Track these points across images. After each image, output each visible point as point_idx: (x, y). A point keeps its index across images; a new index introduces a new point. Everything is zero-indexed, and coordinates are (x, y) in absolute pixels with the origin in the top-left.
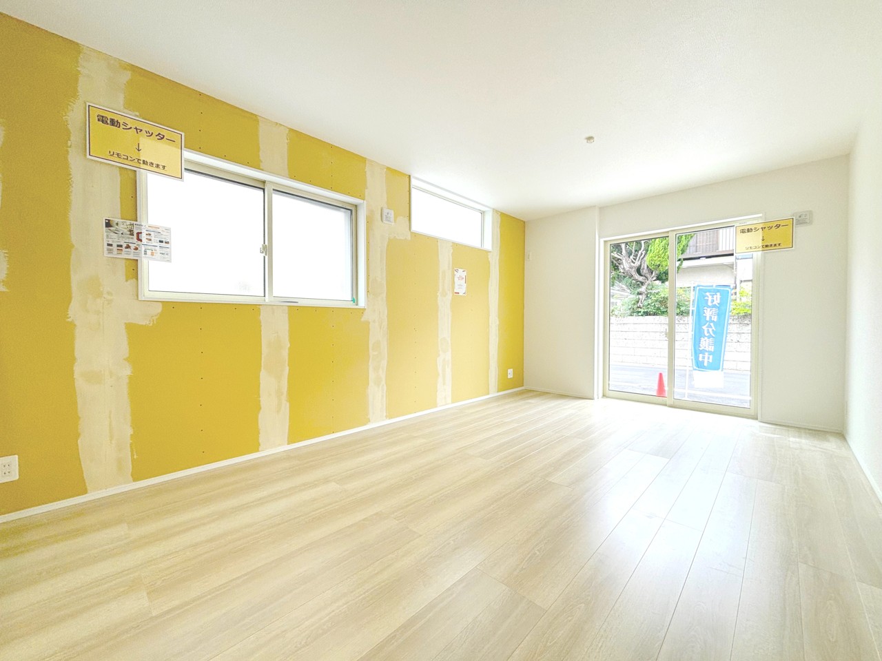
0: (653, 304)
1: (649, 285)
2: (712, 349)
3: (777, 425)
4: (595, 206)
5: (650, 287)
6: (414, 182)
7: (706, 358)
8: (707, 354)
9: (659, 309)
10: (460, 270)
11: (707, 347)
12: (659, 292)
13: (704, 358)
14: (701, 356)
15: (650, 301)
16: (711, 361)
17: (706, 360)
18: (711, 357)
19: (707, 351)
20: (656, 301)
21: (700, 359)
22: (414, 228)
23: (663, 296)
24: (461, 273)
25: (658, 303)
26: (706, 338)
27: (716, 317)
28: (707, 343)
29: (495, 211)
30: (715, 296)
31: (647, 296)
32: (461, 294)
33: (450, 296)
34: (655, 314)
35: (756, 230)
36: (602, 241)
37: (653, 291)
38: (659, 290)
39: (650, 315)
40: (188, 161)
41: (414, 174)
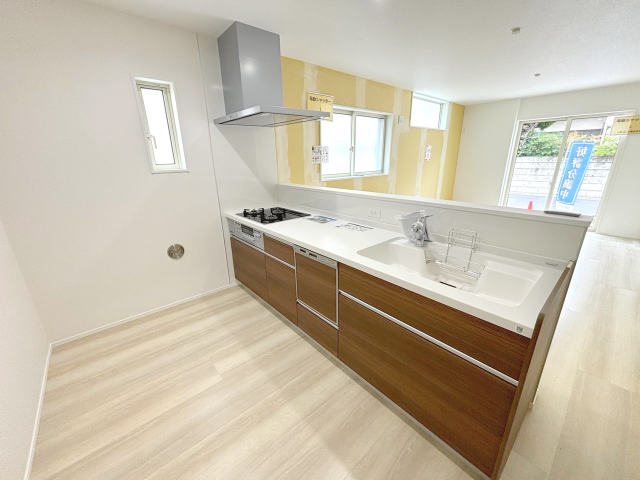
0: (530, 148)
1: (530, 132)
2: (570, 188)
3: (606, 235)
4: (518, 98)
5: (530, 134)
6: (414, 94)
7: (565, 194)
8: (566, 191)
9: (534, 151)
10: (429, 146)
11: (567, 186)
12: (537, 138)
13: (563, 193)
14: (562, 192)
15: (528, 145)
16: (566, 196)
17: (564, 195)
18: (568, 193)
19: (566, 189)
20: (533, 145)
21: (561, 194)
22: (411, 125)
23: (540, 141)
24: (430, 147)
25: (535, 147)
26: (568, 180)
27: (579, 165)
28: (568, 183)
29: (450, 103)
30: (582, 150)
31: (527, 142)
32: (428, 160)
33: (423, 161)
34: (531, 155)
35: (628, 120)
36: (518, 122)
37: (533, 138)
38: (538, 137)
39: (526, 156)
40: (334, 109)
41: (414, 91)
